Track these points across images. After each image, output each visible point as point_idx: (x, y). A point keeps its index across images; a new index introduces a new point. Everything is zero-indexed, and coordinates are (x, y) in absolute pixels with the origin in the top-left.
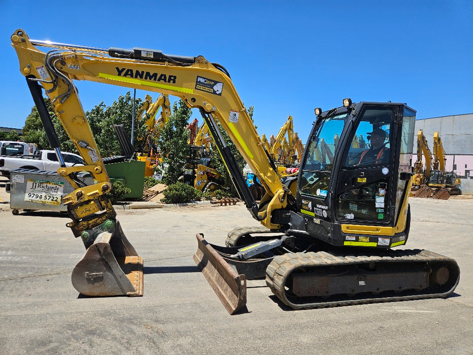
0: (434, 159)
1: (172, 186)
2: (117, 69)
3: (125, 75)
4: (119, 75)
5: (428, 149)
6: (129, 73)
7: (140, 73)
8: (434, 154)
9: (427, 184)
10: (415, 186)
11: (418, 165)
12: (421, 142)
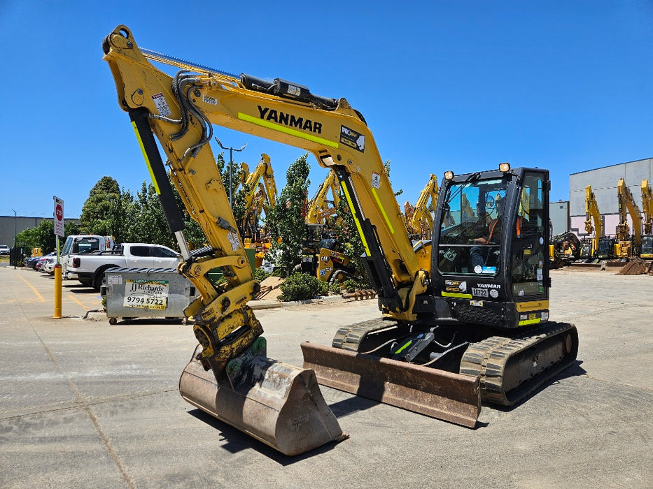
0: (644, 218)
2: (260, 107)
3: (269, 118)
4: (262, 117)
5: (635, 205)
6: (272, 116)
7: (285, 116)
8: (644, 212)
9: (638, 255)
10: (622, 258)
11: (622, 230)
12: (625, 197)
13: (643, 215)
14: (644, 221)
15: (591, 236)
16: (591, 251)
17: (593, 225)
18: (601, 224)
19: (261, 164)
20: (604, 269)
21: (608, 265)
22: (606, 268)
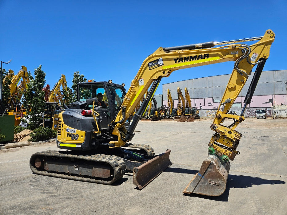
1: (36, 130)
5: (183, 96)
8: (186, 99)
9: (184, 115)
10: (179, 116)
11: (179, 105)
12: (179, 93)
13: (185, 100)
14: (186, 102)
15: (170, 108)
16: (170, 113)
17: (170, 104)
18: (173, 103)
19: (22, 71)
20: (174, 120)
21: (175, 118)
22: (174, 119)
